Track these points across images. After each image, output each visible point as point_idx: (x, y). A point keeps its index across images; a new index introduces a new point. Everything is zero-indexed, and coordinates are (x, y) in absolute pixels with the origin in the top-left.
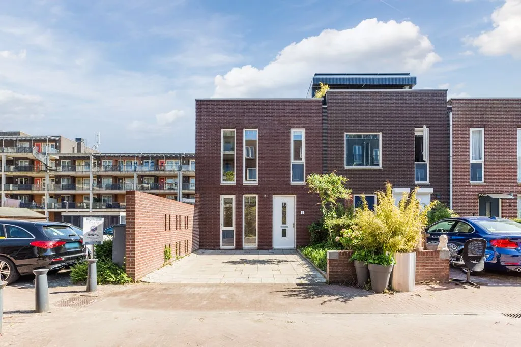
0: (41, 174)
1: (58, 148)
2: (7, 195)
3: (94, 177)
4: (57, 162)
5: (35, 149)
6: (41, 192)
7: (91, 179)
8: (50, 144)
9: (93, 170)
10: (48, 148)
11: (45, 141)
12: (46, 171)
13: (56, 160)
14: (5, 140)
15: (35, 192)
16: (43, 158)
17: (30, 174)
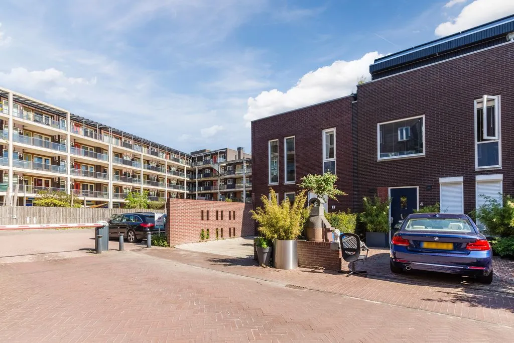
0: (215, 178)
1: (225, 157)
2: (199, 194)
3: (246, 177)
4: (225, 168)
5: (212, 161)
6: (216, 191)
7: (244, 179)
8: (221, 155)
9: (245, 172)
10: (220, 159)
11: (216, 154)
12: (218, 176)
13: (225, 166)
14: (198, 157)
15: (213, 191)
16: (216, 167)
17: (210, 179)
